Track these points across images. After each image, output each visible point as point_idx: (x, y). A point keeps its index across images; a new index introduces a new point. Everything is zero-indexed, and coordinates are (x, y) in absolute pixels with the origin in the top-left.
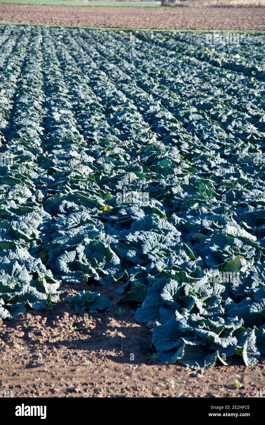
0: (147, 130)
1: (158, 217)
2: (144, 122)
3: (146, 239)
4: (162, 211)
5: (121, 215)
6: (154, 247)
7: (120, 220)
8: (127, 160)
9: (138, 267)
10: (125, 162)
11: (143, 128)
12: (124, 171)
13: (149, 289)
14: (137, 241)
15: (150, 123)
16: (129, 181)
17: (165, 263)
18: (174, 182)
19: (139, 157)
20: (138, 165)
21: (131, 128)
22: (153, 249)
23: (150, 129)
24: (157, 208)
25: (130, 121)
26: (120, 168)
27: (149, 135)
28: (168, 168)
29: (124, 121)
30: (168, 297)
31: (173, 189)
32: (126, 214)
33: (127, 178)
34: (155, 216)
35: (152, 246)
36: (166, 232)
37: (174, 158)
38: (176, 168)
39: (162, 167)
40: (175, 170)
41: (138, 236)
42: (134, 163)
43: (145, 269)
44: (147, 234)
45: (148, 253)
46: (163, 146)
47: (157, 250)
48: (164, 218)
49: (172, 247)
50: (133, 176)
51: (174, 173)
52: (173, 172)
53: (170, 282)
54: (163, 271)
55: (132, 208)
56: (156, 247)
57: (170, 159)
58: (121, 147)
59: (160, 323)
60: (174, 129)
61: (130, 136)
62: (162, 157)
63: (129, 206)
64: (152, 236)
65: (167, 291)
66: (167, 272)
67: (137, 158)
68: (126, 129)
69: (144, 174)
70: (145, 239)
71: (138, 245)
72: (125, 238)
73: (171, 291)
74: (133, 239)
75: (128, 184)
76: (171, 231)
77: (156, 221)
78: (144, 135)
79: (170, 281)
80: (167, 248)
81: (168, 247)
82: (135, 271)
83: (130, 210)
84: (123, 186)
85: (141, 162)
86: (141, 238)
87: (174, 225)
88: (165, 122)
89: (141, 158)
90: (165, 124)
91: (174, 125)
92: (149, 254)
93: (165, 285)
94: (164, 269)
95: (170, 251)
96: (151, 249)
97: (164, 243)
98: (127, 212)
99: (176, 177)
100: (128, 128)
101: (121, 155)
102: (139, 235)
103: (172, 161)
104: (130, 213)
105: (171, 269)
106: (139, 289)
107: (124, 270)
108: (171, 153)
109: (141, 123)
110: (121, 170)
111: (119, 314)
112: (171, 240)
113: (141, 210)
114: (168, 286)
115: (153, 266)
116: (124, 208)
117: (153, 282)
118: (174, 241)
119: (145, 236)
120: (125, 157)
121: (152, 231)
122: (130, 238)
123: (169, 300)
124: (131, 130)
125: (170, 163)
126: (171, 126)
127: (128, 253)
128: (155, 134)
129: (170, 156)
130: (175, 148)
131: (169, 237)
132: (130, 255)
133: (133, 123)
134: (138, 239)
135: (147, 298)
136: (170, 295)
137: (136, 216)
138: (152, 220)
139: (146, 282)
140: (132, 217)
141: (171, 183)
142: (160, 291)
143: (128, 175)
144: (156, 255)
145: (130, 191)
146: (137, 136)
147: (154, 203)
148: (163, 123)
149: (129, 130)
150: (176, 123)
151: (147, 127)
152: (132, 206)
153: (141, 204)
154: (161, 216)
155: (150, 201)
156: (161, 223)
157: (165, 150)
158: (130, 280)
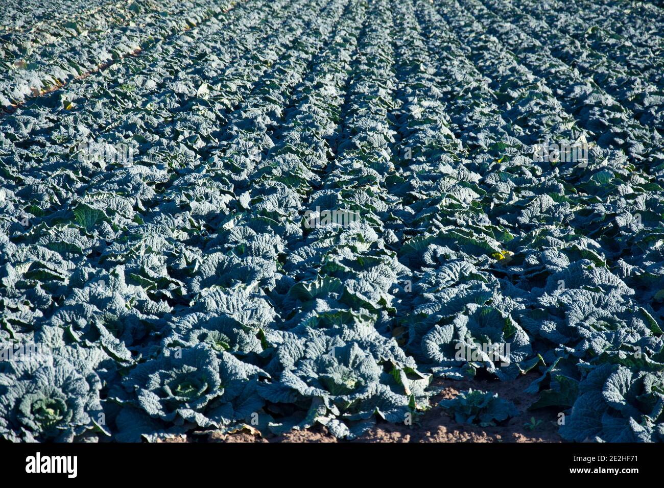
0: (570, 125)
1: (593, 265)
2: (564, 113)
3: (574, 301)
4: (600, 255)
5: (528, 265)
6: (587, 314)
7: (526, 273)
8: (536, 176)
9: (561, 348)
10: (534, 178)
11: (563, 123)
12: (531, 194)
13: (581, 384)
14: (557, 306)
15: (576, 114)
16: (541, 210)
17: (609, 340)
18: (619, 208)
19: (557, 170)
20: (556, 183)
21: (542, 124)
22: (586, 318)
23: (576, 124)
24: (591, 251)
25: (540, 112)
26: (525, 189)
27: (574, 134)
28: (608, 185)
29: (531, 114)
30: (616, 397)
31: (617, 218)
32: (537, 262)
33: (536, 204)
34: (588, 264)
35: (584, 313)
36: (608, 289)
37: (619, 169)
38: (623, 185)
39: (598, 184)
40: (621, 188)
41: (560, 298)
42: (549, 180)
43: (573, 350)
44: (575, 293)
45: (577, 324)
46: (598, 150)
47: (593, 320)
48: (603, 266)
49: (619, 315)
50: (547, 200)
51: (619, 192)
52: (617, 192)
53: (619, 371)
54: (605, 353)
55: (547, 253)
56: (590, 314)
57: (612, 170)
58: (526, 155)
59: (603, 439)
60: (616, 122)
61: (540, 137)
62: (598, 167)
63: (542, 250)
64: (583, 297)
65: (612, 386)
66: (612, 354)
67: (554, 172)
68: (533, 126)
69: (567, 197)
70: (571, 302)
71: (560, 313)
72: (537, 301)
73: (621, 386)
74: (550, 303)
75: (539, 214)
76: (616, 288)
77: (589, 272)
78: (566, 134)
79: (618, 369)
80: (610, 315)
81: (613, 314)
82: (557, 355)
83: (544, 257)
84: (531, 218)
85: (562, 177)
86: (565, 300)
87: (621, 278)
88: (601, 111)
89: (561, 171)
90: (602, 115)
91: (618, 115)
92: (579, 327)
93: (609, 375)
94: (607, 350)
95: (615, 321)
96: (582, 317)
97: (604, 307)
98: (538, 259)
99: (623, 199)
100: (537, 125)
101: (526, 167)
102: (561, 295)
103: (616, 173)
104: (543, 260)
105: (618, 350)
106: (563, 385)
107: (537, 355)
108: (612, 162)
109: (559, 115)
110: (527, 191)
111: (532, 427)
112: (618, 302)
113: (562, 254)
114: (615, 377)
115: (587, 345)
116: (534, 253)
117: (588, 372)
118: (622, 304)
119: (571, 296)
120: (533, 171)
121: (584, 288)
122: (546, 300)
123: (618, 401)
124: (542, 127)
125: (611, 176)
126: (612, 116)
127: (543, 326)
128: (585, 131)
129: (612, 165)
130: (620, 153)
131: (614, 297)
132: (546, 328)
133: (545, 116)
134: (559, 302)
135: (579, 399)
136: (619, 393)
137: (555, 265)
138: (582, 270)
139: (577, 373)
140: (548, 266)
141: (615, 209)
142: (602, 386)
143: (538, 200)
144: (591, 328)
145: (543, 225)
146: (553, 137)
147: (584, 243)
148: (598, 113)
149: (538, 128)
150: (621, 111)
151: (570, 121)
152: (547, 249)
153: (563, 245)
154: (599, 264)
155: (578, 239)
156: (598, 274)
157: (601, 156)
158: (549, 370)
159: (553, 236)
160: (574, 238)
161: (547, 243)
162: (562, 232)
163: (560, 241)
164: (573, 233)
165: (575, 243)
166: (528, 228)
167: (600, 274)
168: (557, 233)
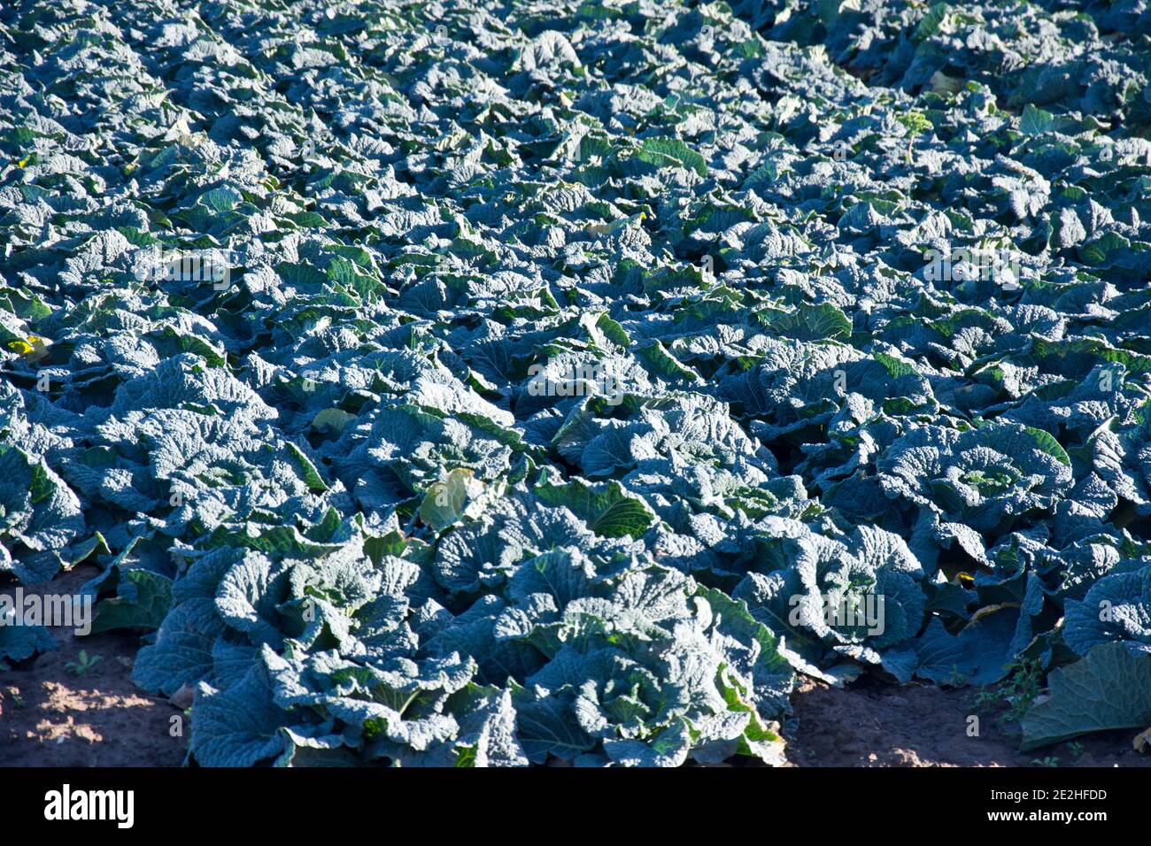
0: (158, 100)
1: (202, 364)
2: (146, 76)
3: (165, 431)
4: (215, 344)
5: (80, 364)
6: (189, 455)
7: (75, 379)
8: (95, 195)
9: (139, 519)
10: (90, 199)
11: (144, 94)
12: (85, 228)
13: (176, 585)
14: (135, 441)
15: (169, 78)
16: (105, 259)
17: (229, 502)
18: (250, 257)
19: (134, 184)
20: (132, 208)
21: (105, 96)
22: (189, 463)
23: (169, 96)
24: (199, 337)
25: (99, 73)
26: (73, 218)
27: (166, 116)
28: (230, 214)
29: (81, 74)
30: (239, 608)
31: (247, 277)
32: (97, 359)
33: (95, 247)
34: (192, 361)
35: (184, 454)
36: (229, 408)
37: (250, 184)
38: (257, 215)
39: (212, 213)
40: (254, 220)
41: (139, 425)
42: (119, 203)
43: (162, 524)
44: (168, 417)
45: (172, 475)
46: (211, 149)
47: (200, 466)
48: (221, 366)
49: (248, 455)
50: (116, 241)
51: (250, 229)
52: (246, 227)
53: (245, 560)
54: (222, 527)
55: (116, 341)
56: (196, 456)
57: (237, 186)
58: (74, 154)
59: (214, 686)
60: (243, 95)
61: (102, 120)
62: (211, 181)
63: (107, 335)
64: (182, 423)
65: (234, 587)
66: (234, 528)
67: (129, 188)
68: (87, 99)
69: (154, 235)
70: (160, 433)
71: (140, 454)
72: (96, 432)
73: (250, 587)
74: (122, 436)
75: (100, 267)
76: (244, 406)
77: (196, 377)
78: (150, 116)
79: (244, 556)
80: (232, 457)
81: (237, 454)
82: (132, 532)
83: (110, 347)
84: (85, 275)
85: (144, 198)
86: (149, 429)
87: (254, 388)
88: (215, 74)
89: (142, 185)
90: (217, 82)
91: (247, 84)
92: (175, 480)
93: (227, 568)
94: (225, 521)
95: (242, 468)
96: (181, 462)
97: (222, 443)
98: (100, 353)
99: (257, 242)
100: (95, 96)
101: (75, 176)
102: (142, 421)
103: (244, 193)
104: (108, 355)
105: (245, 520)
106: (142, 589)
107: (93, 534)
108: (238, 171)
109: (136, 80)
110: (77, 224)
111: (80, 669)
112: (247, 432)
113: (144, 343)
114: (239, 571)
115: (188, 514)
116: (91, 342)
117: (189, 564)
118: (254, 437)
119: (161, 422)
120: (88, 184)
121: (185, 407)
122: (113, 431)
123: (242, 615)
124: (103, 100)
125: (236, 199)
126: (235, 85)
127: (106, 479)
128: (186, 111)
129: (236, 177)
130: (251, 154)
131: (240, 422)
132: (113, 484)
133: (109, 79)
134: (138, 433)
135: (171, 614)
136: (245, 600)
137: (131, 364)
138: (182, 373)
139: (168, 566)
140: (118, 366)
141: (242, 260)
142: (213, 587)
143: (99, 239)
144: (198, 481)
145: (109, 287)
146: (125, 120)
147: (187, 322)
148: (211, 78)
149: (97, 102)
150: (252, 76)
151: (157, 91)
152: (116, 334)
153: (147, 326)
154: (213, 362)
155: (174, 315)
156: (212, 381)
157: (217, 159)
158: (116, 561)
159: (128, 310)
160: (168, 314)
161: (116, 323)
162: (145, 301)
163: (140, 319)
164: (165, 304)
165: (170, 322)
166: (79, 293)
167: (216, 381)
168: (136, 304)
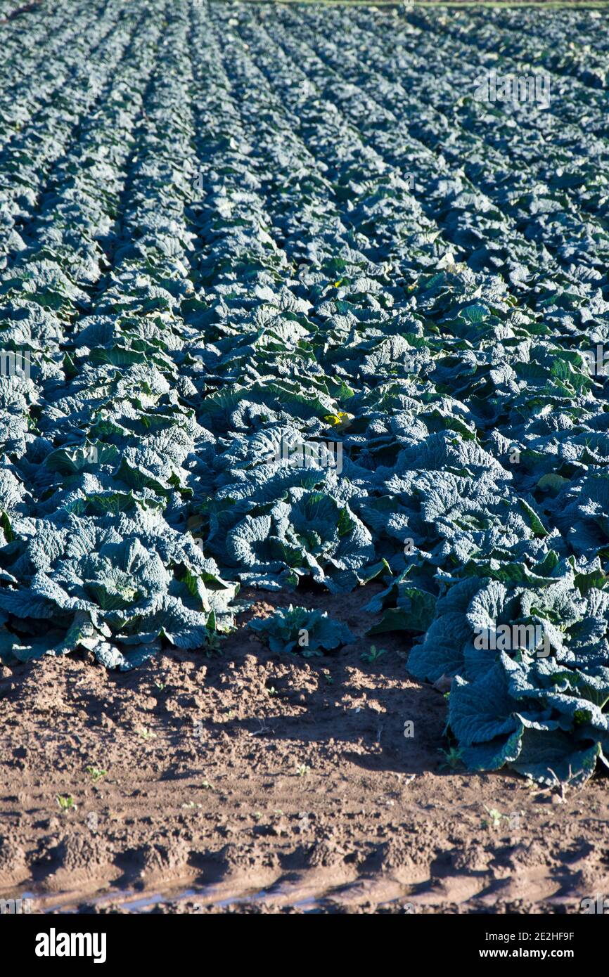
0: (432, 237)
1: (459, 438)
2: (425, 219)
3: (432, 487)
4: (469, 423)
5: (373, 434)
6: (449, 505)
7: (370, 446)
8: (386, 308)
10: (383, 311)
11: (423, 233)
12: (379, 333)
13: (439, 602)
14: (411, 493)
15: (440, 220)
16: (392, 356)
17: (477, 542)
18: (494, 357)
19: (414, 300)
20: (412, 319)
21: (395, 234)
22: (448, 512)
23: (440, 235)
24: (457, 417)
25: (392, 217)
26: (371, 326)
27: (438, 249)
28: (481, 324)
29: (379, 218)
30: (484, 621)
31: (493, 372)
32: (385, 430)
33: (386, 348)
34: (452, 436)
35: (445, 505)
36: (478, 471)
37: (496, 302)
38: (500, 326)
39: (468, 323)
40: (498, 329)
41: (414, 482)
42: (403, 315)
43: (429, 556)
44: (435, 477)
45: (436, 519)
46: (469, 275)
47: (457, 514)
48: (472, 439)
49: (490, 507)
50: (400, 343)
51: (495, 335)
52: (492, 335)
53: (489, 587)
54: (471, 562)
55: (399, 418)
56: (454, 506)
57: (487, 303)
58: (373, 278)
59: (465, 679)
60: (494, 234)
61: (392, 252)
62: (468, 299)
63: (392, 414)
64: (445, 482)
65: (480, 606)
66: (481, 563)
67: (410, 303)
68: (383, 236)
69: (426, 339)
70: (428, 488)
71: (414, 503)
72: (384, 485)
73: (491, 607)
74: (402, 489)
75: (389, 362)
76: (488, 470)
77: (454, 448)
78: (426, 249)
79: (488, 584)
80: (479, 508)
81: (483, 506)
82: (408, 560)
83: (395, 423)
84: (378, 368)
85: (420, 311)
86: (421, 485)
87: (495, 456)
88: (473, 217)
89: (419, 301)
90: (475, 224)
91: (496, 225)
92: (438, 523)
93: (476, 592)
94: (474, 556)
95: (486, 517)
96: (443, 510)
97: (472, 497)
98: (387, 426)
99: (500, 345)
100: (388, 234)
101: (373, 295)
102: (416, 478)
103: (491, 308)
104: (394, 429)
105: (489, 557)
106: (416, 602)
107: (381, 560)
108: (488, 291)
109: (418, 222)
110: (374, 330)
111: (371, 658)
112: (490, 490)
113: (419, 421)
114: (484, 595)
115: (447, 549)
116: (381, 418)
117: (448, 587)
118: (496, 494)
119: (429, 480)
120: (382, 300)
121: (446, 470)
122: (396, 485)
123: (485, 627)
124: (394, 237)
125: (486, 313)
126: (487, 226)
127: (390, 520)
128: (452, 246)
129: (486, 296)
130: (498, 279)
131: (485, 483)
132: (395, 524)
133: (399, 222)
134: (413, 488)
135: (435, 623)
136: (487, 615)
137: (409, 436)
138: (445, 444)
139: (433, 586)
140: (400, 437)
141: (489, 359)
142: (466, 606)
143: (388, 342)
144: (454, 524)
145: (394, 377)
146: (408, 252)
147: (449, 406)
148: (470, 221)
149: (390, 238)
150: (499, 219)
151: (432, 231)
152: (398, 413)
153: (420, 407)
154: (467, 436)
155: (440, 400)
156: (466, 451)
157: (473, 283)
158: (396, 581)
159: (407, 395)
160: (435, 398)
161: (399, 404)
162: (419, 388)
163: (416, 402)
164: (433, 391)
165: (435, 406)
166: (374, 381)
167: (468, 451)
168: (413, 391)
